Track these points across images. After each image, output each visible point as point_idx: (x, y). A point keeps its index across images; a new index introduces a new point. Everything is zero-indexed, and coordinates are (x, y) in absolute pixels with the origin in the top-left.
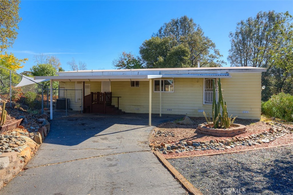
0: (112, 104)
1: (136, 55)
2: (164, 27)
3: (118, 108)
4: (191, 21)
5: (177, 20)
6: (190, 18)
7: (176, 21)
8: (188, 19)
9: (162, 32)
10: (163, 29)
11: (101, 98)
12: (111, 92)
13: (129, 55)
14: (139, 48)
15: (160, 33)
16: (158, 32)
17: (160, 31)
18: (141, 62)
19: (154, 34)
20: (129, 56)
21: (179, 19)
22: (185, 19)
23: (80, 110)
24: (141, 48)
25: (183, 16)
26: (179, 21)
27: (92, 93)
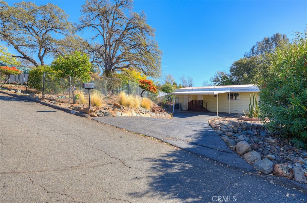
0: (203, 107)
1: (228, 72)
2: (256, 45)
3: (206, 109)
4: (284, 37)
6: (282, 35)
7: (267, 39)
10: (256, 47)
11: (197, 103)
12: (203, 100)
15: (253, 51)
16: (250, 50)
17: (253, 49)
20: (222, 73)
21: (270, 37)
22: (277, 36)
23: (186, 110)
24: (231, 67)
25: (275, 34)
26: (270, 40)
27: (192, 100)
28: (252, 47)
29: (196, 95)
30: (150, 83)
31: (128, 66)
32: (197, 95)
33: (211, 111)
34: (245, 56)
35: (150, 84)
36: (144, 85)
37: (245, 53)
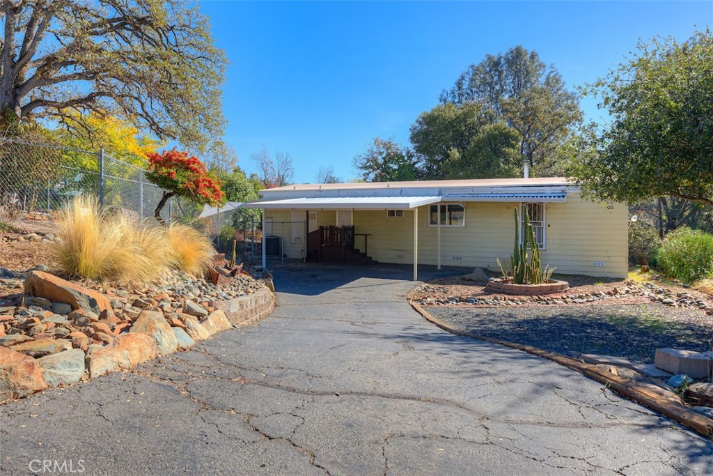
0: (356, 247)
1: (404, 144)
2: (468, 73)
3: (365, 254)
4: (532, 57)
5: (499, 58)
6: (529, 52)
7: (496, 60)
8: (527, 54)
9: (464, 87)
10: (467, 79)
11: (336, 236)
12: (353, 226)
13: (389, 143)
14: (410, 129)
15: (460, 88)
16: (455, 85)
17: (459, 84)
18: (414, 160)
19: (444, 91)
20: (387, 146)
21: (503, 55)
22: (517, 54)
23: (300, 257)
24: (413, 129)
25: (514, 48)
26: (502, 61)
27: (322, 228)
28: (457, 78)
29: (330, 212)
30: (196, 166)
31: (91, 98)
32: (334, 212)
33: (380, 261)
34: (441, 101)
35: (193, 170)
36: (170, 174)
37: (441, 92)
